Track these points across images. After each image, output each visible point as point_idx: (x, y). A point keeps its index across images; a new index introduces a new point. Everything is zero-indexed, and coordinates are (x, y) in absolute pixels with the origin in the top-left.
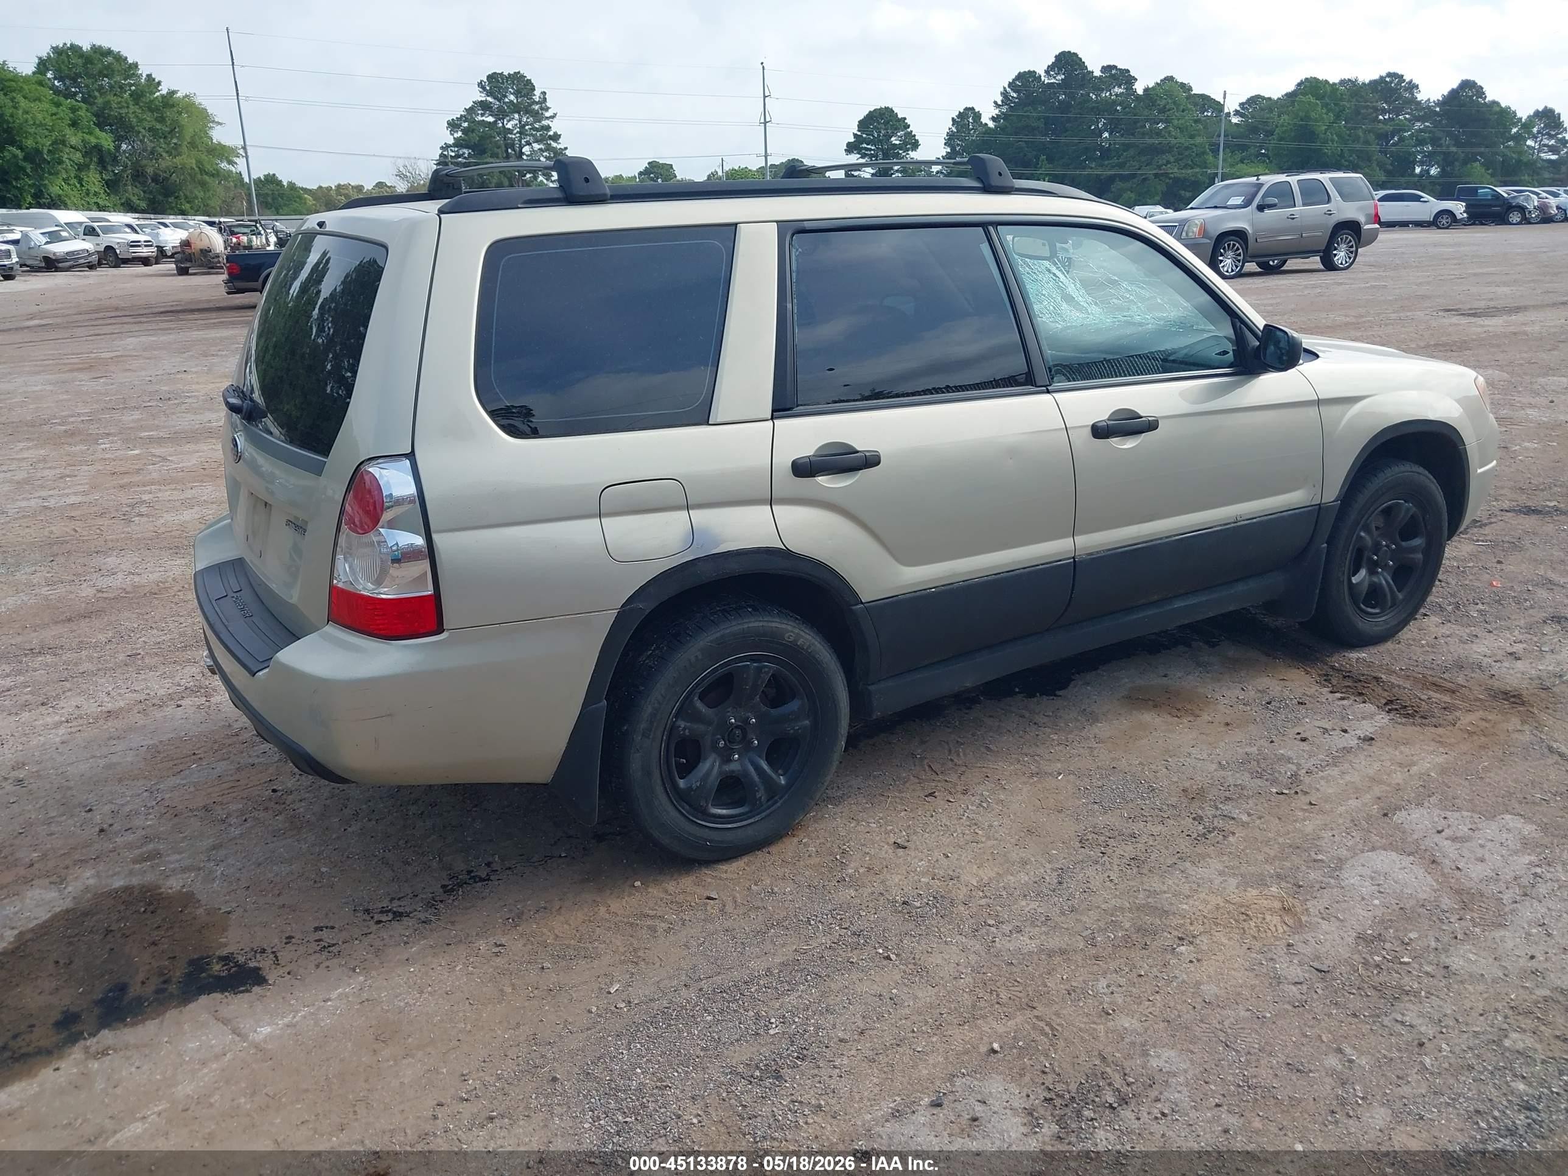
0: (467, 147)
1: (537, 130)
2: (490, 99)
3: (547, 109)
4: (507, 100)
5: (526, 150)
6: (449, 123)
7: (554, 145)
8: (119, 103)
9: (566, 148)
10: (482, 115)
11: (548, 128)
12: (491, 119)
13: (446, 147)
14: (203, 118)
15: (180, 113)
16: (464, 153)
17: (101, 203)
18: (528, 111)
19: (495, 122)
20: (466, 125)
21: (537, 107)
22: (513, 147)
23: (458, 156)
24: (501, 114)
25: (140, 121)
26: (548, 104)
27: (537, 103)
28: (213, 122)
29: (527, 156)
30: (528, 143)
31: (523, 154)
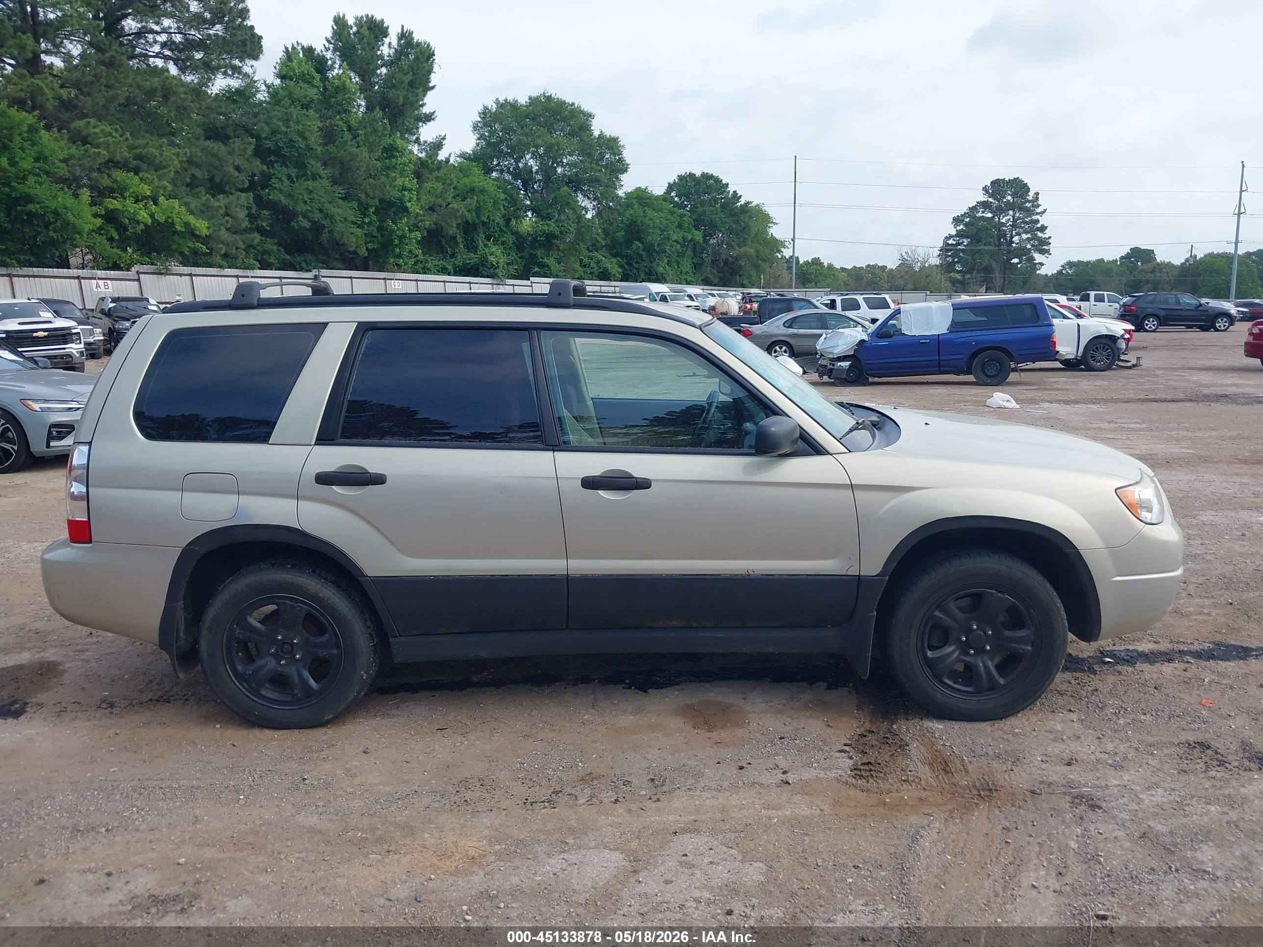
0: (967, 237)
1: (1027, 223)
2: (990, 200)
3: (1038, 206)
4: (1005, 200)
5: (1016, 239)
6: (954, 219)
7: (1040, 234)
8: (712, 211)
9: (1050, 238)
10: (983, 212)
11: (1037, 221)
12: (990, 215)
13: (950, 237)
14: (766, 220)
15: (751, 217)
16: (963, 242)
17: (689, 279)
18: (1021, 208)
19: (993, 218)
20: (968, 220)
21: (1028, 205)
22: (1005, 236)
23: (958, 244)
24: (999, 211)
25: (723, 223)
26: (1040, 203)
27: (1029, 202)
28: (772, 222)
29: (1017, 244)
30: (1018, 234)
31: (1013, 242)
